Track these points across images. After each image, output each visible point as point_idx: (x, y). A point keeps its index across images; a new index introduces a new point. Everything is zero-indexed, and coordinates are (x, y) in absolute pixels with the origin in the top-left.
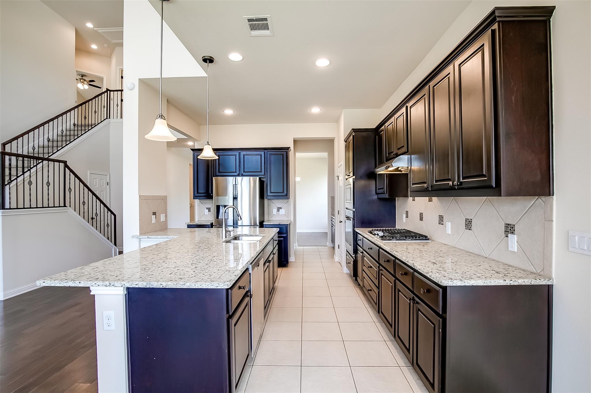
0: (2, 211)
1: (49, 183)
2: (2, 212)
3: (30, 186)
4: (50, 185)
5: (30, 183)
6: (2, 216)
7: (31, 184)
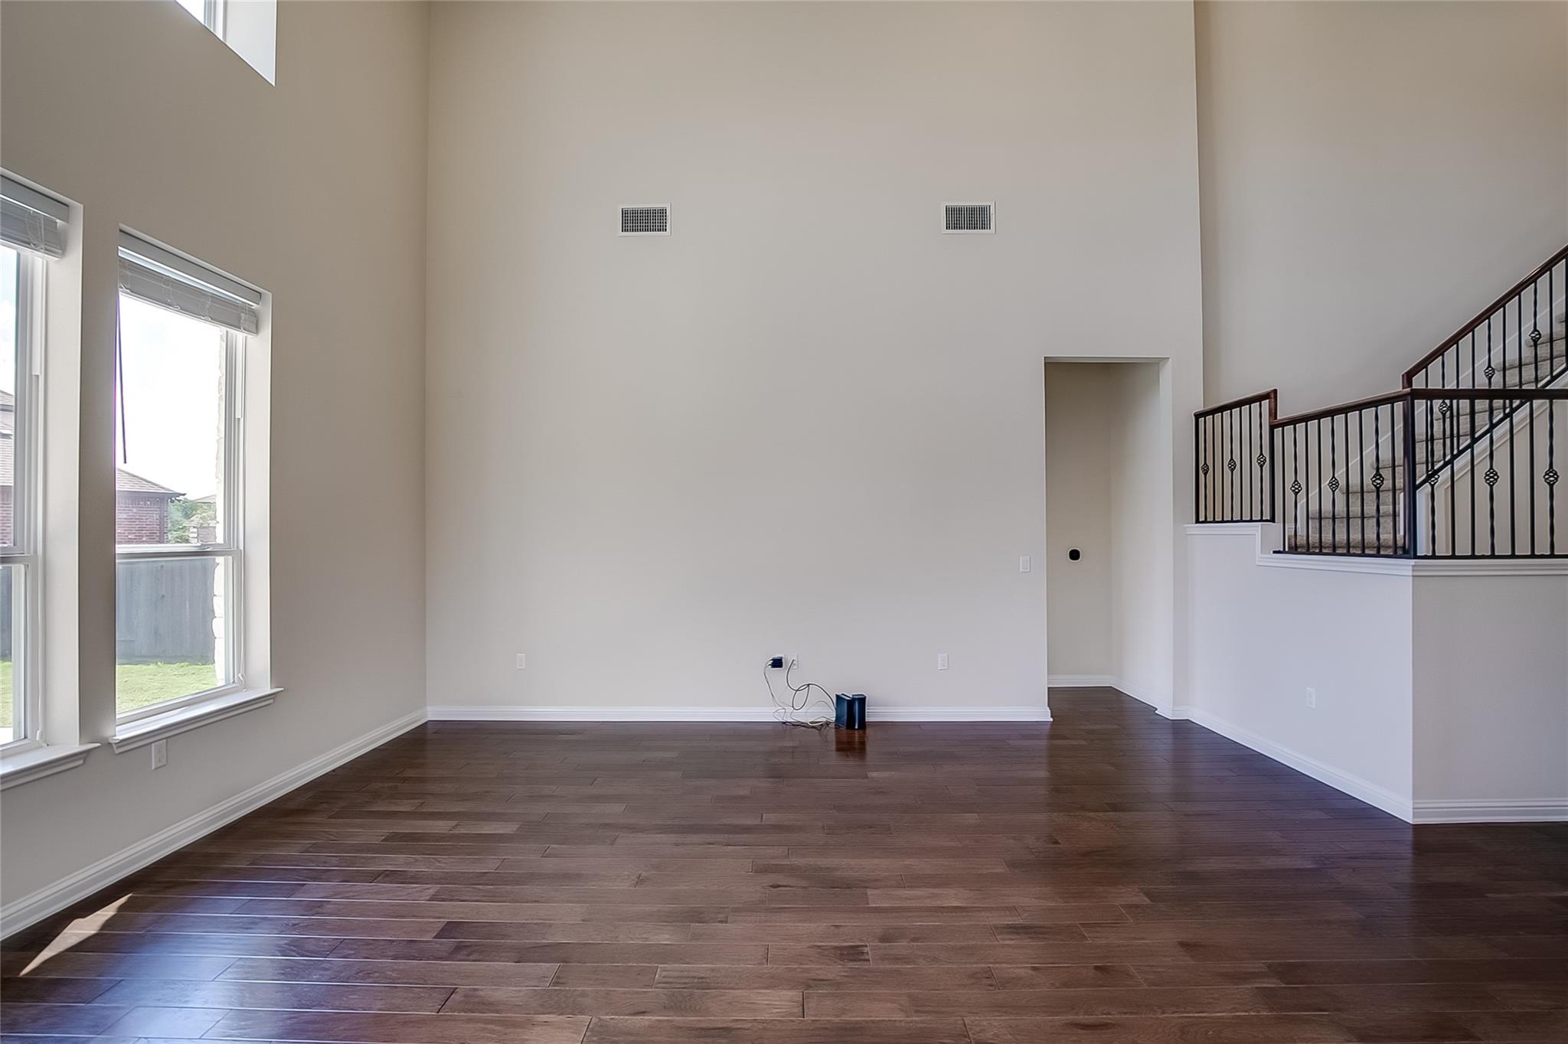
0: (1413, 564)
1: (1556, 474)
2: (1413, 566)
3: (1491, 486)
4: (1556, 479)
5: (1492, 477)
6: (1413, 576)
7: (1496, 480)
